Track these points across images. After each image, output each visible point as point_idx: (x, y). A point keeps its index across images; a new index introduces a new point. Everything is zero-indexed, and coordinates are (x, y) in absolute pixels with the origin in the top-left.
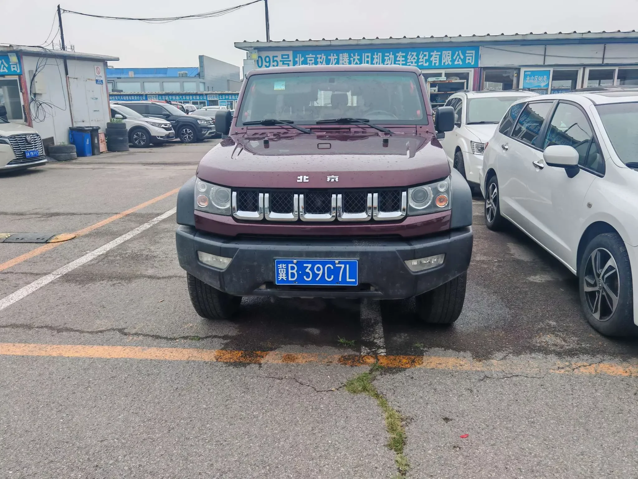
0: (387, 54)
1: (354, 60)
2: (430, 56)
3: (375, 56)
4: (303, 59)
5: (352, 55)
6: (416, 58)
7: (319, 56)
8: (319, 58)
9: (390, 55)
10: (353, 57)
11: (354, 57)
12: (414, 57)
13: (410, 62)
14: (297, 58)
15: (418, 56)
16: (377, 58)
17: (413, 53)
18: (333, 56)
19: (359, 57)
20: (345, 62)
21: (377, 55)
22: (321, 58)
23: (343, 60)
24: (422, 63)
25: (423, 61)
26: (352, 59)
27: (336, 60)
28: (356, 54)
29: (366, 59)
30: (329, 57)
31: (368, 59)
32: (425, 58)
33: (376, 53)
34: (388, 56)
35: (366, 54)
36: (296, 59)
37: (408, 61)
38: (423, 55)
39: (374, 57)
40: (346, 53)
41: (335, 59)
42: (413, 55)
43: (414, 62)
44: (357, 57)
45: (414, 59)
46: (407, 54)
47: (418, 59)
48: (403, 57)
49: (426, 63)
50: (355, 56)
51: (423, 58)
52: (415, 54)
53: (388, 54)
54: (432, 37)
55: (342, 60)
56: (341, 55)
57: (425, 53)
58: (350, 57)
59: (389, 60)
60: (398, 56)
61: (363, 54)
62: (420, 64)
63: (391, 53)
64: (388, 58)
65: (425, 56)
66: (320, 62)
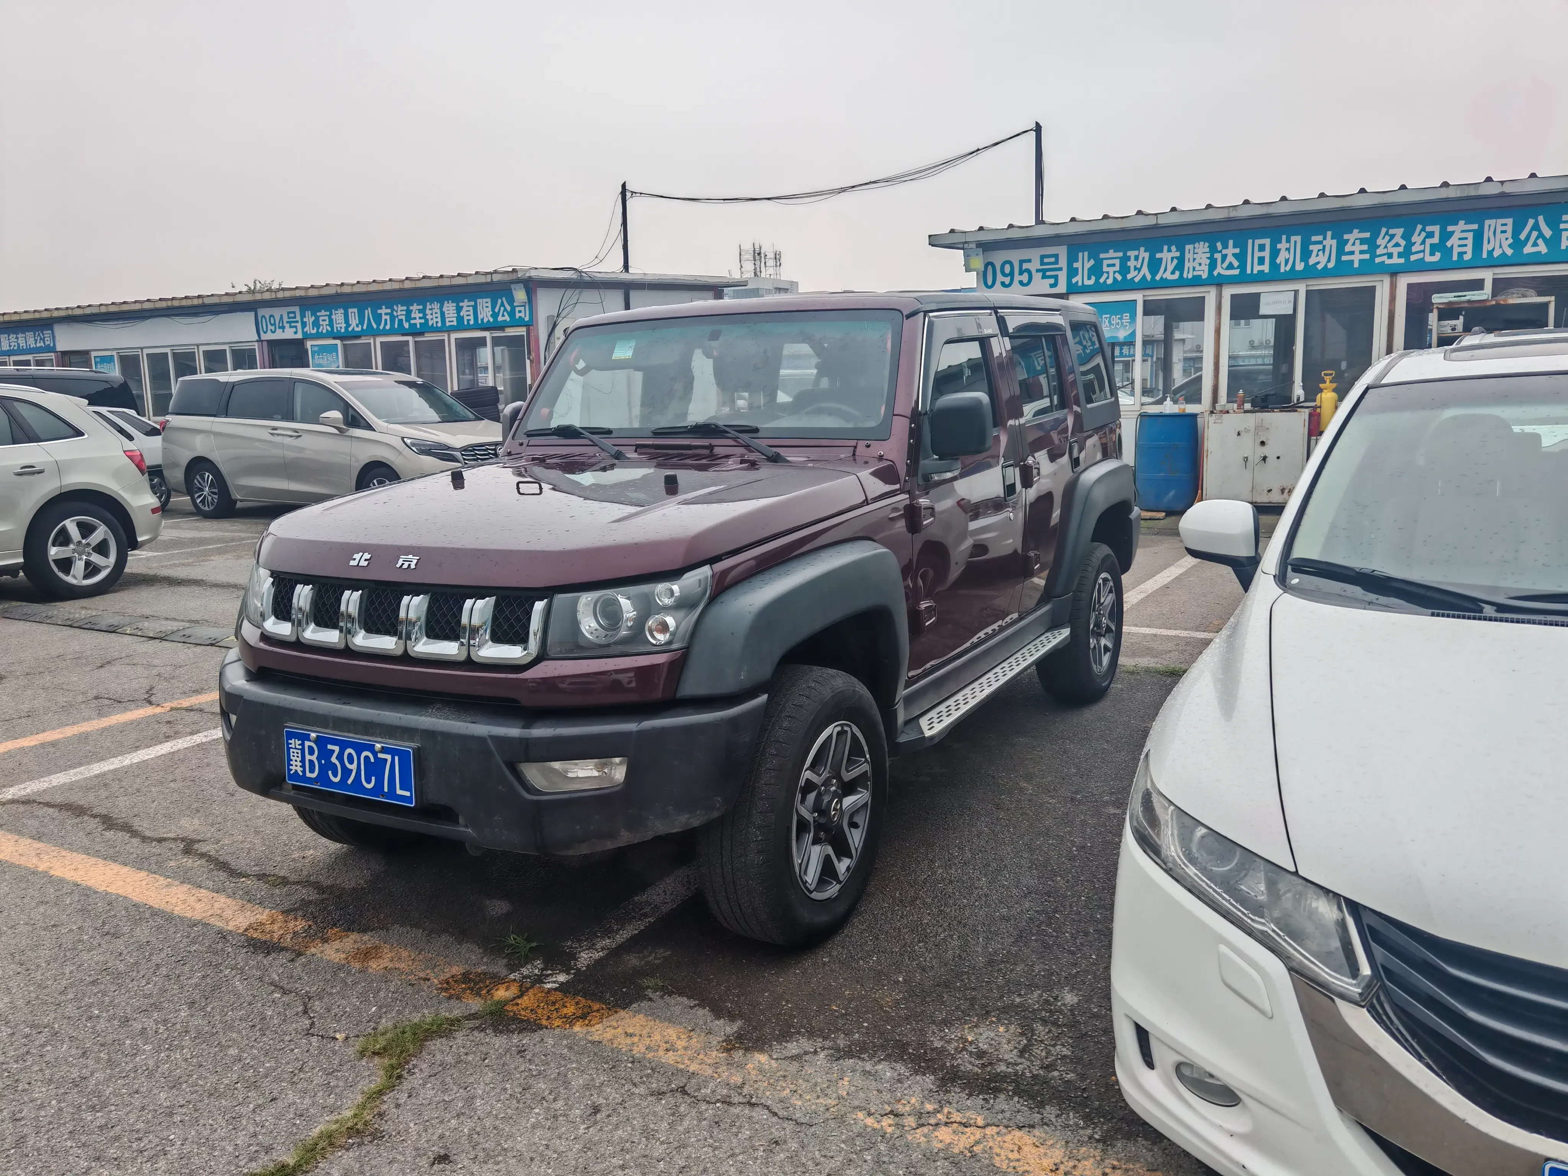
0: (1314, 238)
1: (1224, 257)
2: (1446, 236)
3: (1283, 246)
4: (1092, 262)
5: (1219, 246)
6: (1403, 243)
7: (1132, 254)
8: (1132, 258)
9: (1325, 238)
10: (1221, 251)
11: (1224, 252)
12: (1398, 239)
13: (1384, 255)
14: (1078, 261)
15: (1407, 236)
16: (1288, 249)
17: (1391, 231)
18: (1169, 250)
19: (1237, 251)
20: (1200, 264)
21: (1288, 241)
22: (1137, 258)
23: (1194, 259)
24: (1421, 255)
25: (1423, 251)
26: (1218, 256)
27: (1175, 261)
28: (1231, 242)
29: (1257, 254)
30: (1158, 256)
31: (1262, 254)
32: (1429, 241)
33: (1284, 237)
34: (1320, 242)
35: (1258, 242)
36: (1075, 265)
37: (1379, 251)
38: (1424, 234)
39: (1279, 246)
40: (1202, 243)
41: (1172, 259)
42: (1392, 237)
43: (1395, 255)
44: (1231, 250)
45: (1397, 245)
46: (1375, 235)
47: (1410, 244)
48: (1363, 241)
49: (1432, 254)
50: (1227, 248)
51: (1423, 243)
52: (1399, 232)
53: (1320, 238)
54: (1445, 184)
55: (1191, 260)
56: (1188, 247)
57: (1429, 229)
58: (1213, 250)
59: (1321, 253)
60: (1348, 240)
61: (1250, 242)
62: (1413, 258)
63: (1329, 234)
64: (1321, 247)
65: (1431, 235)
66: (1135, 266)
